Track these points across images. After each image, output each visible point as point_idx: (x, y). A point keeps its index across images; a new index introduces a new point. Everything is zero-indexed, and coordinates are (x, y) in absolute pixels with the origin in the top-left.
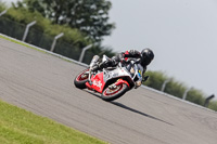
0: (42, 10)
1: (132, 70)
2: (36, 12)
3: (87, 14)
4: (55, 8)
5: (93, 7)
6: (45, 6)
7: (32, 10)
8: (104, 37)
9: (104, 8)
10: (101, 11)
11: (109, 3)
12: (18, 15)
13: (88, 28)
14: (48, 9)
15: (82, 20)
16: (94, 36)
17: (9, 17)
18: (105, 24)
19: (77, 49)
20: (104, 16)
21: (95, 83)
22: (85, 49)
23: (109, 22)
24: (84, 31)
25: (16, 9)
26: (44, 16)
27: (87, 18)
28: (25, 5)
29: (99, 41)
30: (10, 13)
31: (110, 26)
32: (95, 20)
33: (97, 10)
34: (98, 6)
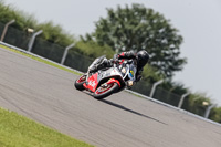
0: (112, 44)
1: (124, 70)
2: (106, 46)
3: (158, 48)
4: (125, 42)
5: (164, 41)
6: (115, 40)
7: (101, 44)
8: (175, 73)
9: (175, 42)
10: (172, 46)
11: (181, 38)
12: (86, 49)
13: (159, 63)
14: (118, 43)
15: (154, 54)
16: (166, 71)
17: (78, 50)
18: (176, 59)
19: (148, 84)
20: (176, 51)
21: (90, 84)
22: (156, 84)
23: (181, 57)
24: (155, 65)
25: (85, 42)
26: (114, 49)
27: (158, 52)
28: (94, 39)
29: (170, 76)
30: (79, 47)
31: (182, 61)
32: (166, 55)
33: (168, 45)
34: (169, 40)
